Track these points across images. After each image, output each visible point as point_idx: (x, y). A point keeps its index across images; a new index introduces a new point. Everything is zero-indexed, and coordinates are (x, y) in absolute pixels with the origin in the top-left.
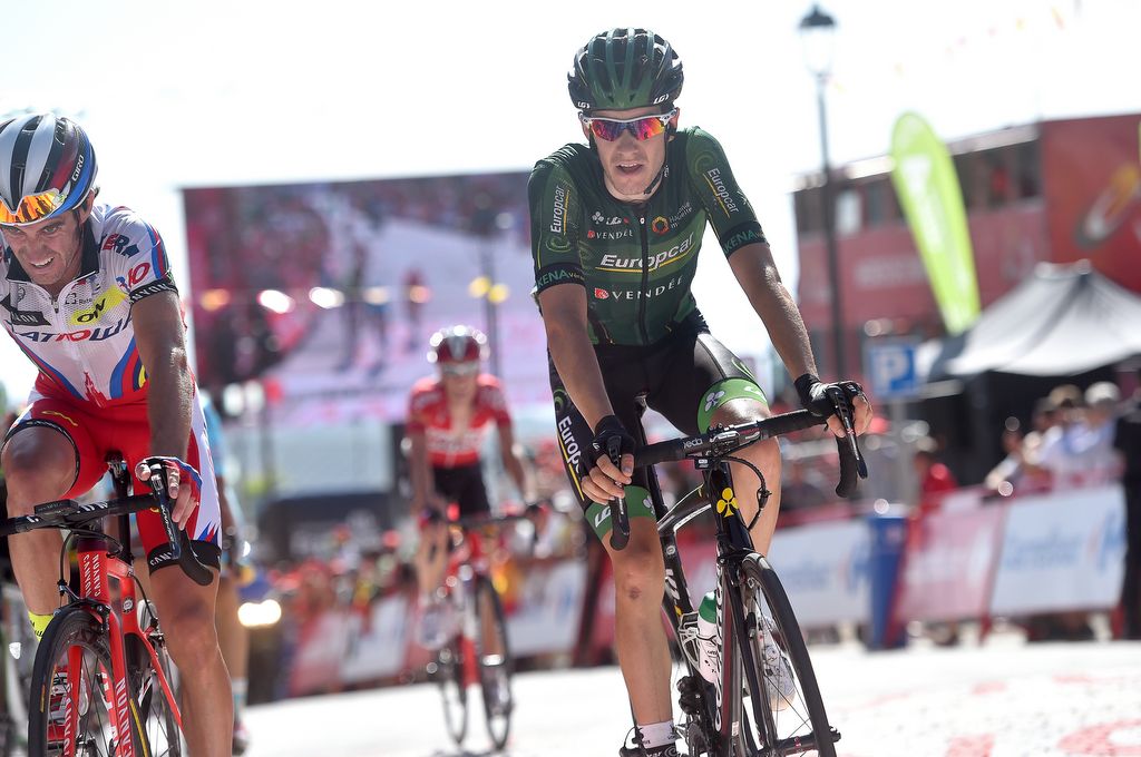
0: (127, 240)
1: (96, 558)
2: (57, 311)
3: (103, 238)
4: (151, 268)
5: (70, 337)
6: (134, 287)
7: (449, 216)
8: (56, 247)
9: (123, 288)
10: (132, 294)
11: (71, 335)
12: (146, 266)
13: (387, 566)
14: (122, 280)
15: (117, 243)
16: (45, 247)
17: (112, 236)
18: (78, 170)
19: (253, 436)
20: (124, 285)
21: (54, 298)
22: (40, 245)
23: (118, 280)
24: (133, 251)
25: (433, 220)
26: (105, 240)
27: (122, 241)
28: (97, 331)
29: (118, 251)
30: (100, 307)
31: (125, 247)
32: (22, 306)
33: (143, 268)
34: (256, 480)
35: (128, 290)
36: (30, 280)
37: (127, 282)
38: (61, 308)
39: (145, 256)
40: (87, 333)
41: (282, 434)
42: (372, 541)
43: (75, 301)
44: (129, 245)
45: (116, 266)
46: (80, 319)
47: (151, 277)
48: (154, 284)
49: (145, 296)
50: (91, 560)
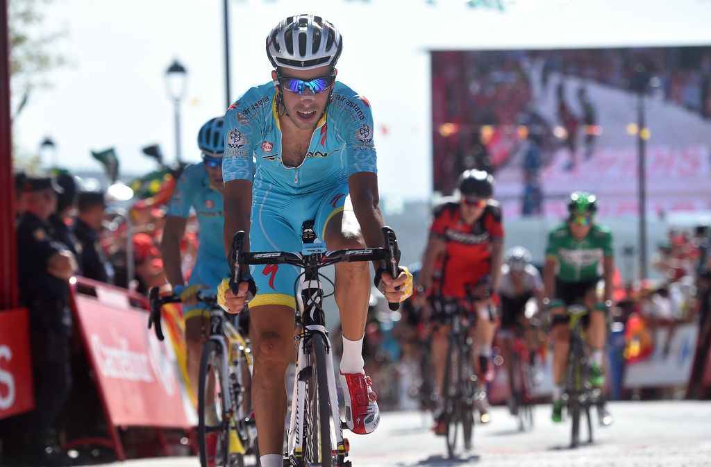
7: (616, 78)
25: (603, 80)
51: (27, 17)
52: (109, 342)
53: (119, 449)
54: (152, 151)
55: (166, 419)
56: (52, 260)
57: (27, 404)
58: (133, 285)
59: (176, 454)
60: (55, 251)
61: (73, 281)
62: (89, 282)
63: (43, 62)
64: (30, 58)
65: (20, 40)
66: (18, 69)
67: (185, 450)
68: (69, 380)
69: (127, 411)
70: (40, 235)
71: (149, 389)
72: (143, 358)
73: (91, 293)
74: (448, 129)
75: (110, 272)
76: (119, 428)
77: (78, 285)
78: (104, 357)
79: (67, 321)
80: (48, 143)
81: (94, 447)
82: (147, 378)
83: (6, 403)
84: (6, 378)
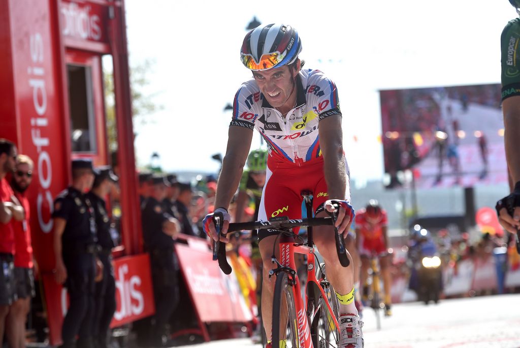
0: (319, 88)
1: (288, 246)
2: (285, 123)
3: (307, 87)
4: (330, 102)
5: (290, 137)
6: (321, 112)
7: (490, 101)
8: (280, 86)
9: (316, 112)
10: (320, 115)
11: (291, 136)
12: (327, 101)
13: (463, 247)
14: (315, 108)
15: (314, 90)
16: (275, 86)
17: (312, 86)
18: (291, 45)
19: (408, 192)
20: (316, 110)
21: (284, 116)
22: (272, 84)
23: (313, 108)
24: (321, 94)
25: (483, 103)
26: (309, 88)
27: (317, 89)
28: (304, 132)
29: (315, 94)
30: (305, 121)
31: (318, 92)
32: (269, 120)
33: (325, 103)
34: (409, 210)
35: (318, 113)
36: (273, 108)
37: (318, 109)
38: (288, 122)
39: (327, 97)
40: (299, 134)
41: (420, 192)
42: (457, 236)
43: (295, 118)
44: (320, 90)
45: (313, 101)
46: (297, 127)
47: (329, 107)
48: (330, 111)
49: (325, 117)
50: (285, 247)
51: (142, 82)
52: (197, 272)
53: (206, 335)
56: (165, 224)
57: (151, 310)
59: (240, 337)
60: (166, 219)
62: (183, 237)
63: (151, 108)
64: (144, 106)
65: (138, 96)
66: (137, 113)
67: (244, 335)
70: (158, 209)
71: (222, 299)
72: (218, 280)
73: (185, 242)
75: (195, 230)
76: (205, 323)
78: (194, 281)
80: (155, 155)
81: (191, 334)
82: (220, 292)
83: (138, 311)
84: (138, 296)
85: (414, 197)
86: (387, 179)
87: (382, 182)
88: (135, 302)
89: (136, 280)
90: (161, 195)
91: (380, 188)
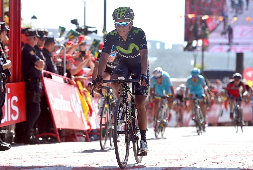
52: (56, 96)
54: (74, 22)
55: (77, 127)
56: (36, 63)
57: (24, 119)
58: (66, 74)
61: (43, 72)
67: (84, 139)
68: (40, 110)
69: (62, 123)
70: (32, 53)
71: (71, 115)
72: (69, 102)
73: (50, 77)
74: (190, 16)
75: (56, 69)
76: (59, 130)
77: (44, 73)
78: (53, 102)
79: (41, 87)
81: (49, 136)
82: (70, 110)
83: (15, 118)
84: (16, 108)
85: (203, 56)
86: (185, 44)
87: (183, 45)
88: (13, 112)
89: (15, 98)
90: (34, 43)
91: (181, 49)
